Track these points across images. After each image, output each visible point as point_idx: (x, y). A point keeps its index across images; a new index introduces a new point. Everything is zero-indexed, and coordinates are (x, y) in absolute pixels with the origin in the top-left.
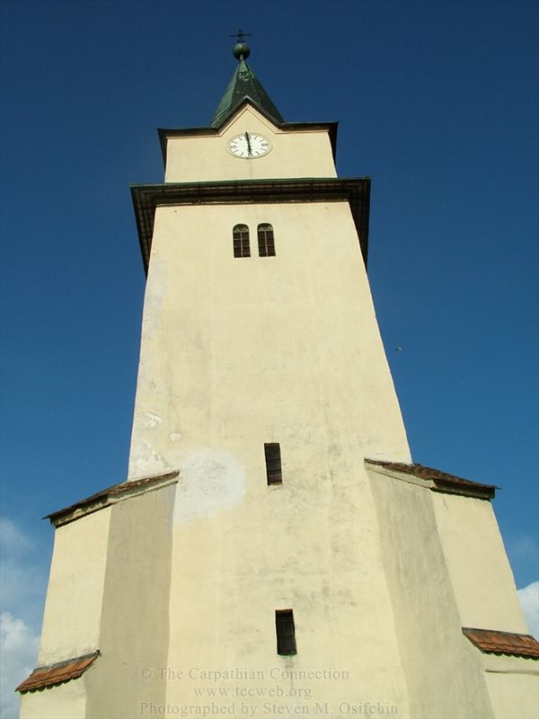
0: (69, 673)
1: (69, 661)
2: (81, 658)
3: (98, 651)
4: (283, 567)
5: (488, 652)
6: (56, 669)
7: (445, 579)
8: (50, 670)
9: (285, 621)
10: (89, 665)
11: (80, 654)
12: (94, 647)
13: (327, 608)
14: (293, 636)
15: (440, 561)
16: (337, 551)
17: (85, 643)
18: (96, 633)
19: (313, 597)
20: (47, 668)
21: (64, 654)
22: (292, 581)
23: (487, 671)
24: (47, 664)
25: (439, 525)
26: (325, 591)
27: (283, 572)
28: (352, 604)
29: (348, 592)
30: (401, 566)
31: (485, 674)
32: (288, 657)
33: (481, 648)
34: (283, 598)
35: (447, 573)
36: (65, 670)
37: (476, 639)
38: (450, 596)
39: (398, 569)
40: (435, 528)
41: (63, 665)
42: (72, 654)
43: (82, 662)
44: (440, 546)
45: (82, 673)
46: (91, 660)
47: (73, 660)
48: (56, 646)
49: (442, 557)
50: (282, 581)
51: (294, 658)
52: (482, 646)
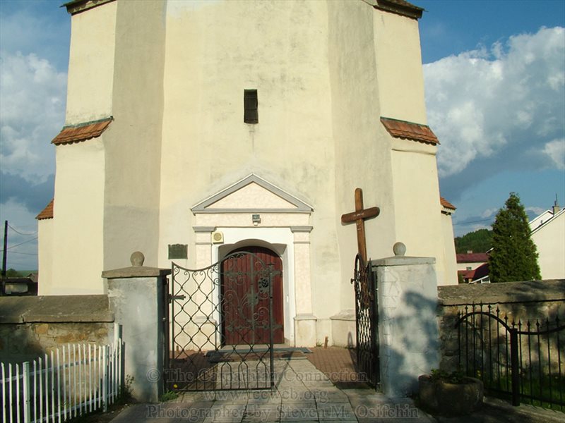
0: (90, 133)
1: (90, 122)
2: (99, 121)
3: (112, 117)
4: (253, 56)
5: (396, 137)
6: (81, 128)
7: (373, 79)
8: (76, 128)
9: (251, 98)
10: (106, 127)
11: (98, 118)
12: (108, 114)
13: (283, 91)
14: (256, 109)
15: (372, 65)
16: (295, 47)
17: (101, 109)
18: (109, 103)
19: (273, 81)
20: (74, 127)
21: (86, 117)
22: (258, 68)
23: (393, 149)
24: (73, 124)
25: (376, 36)
26: (283, 77)
27: (252, 60)
28: (302, 89)
29: (300, 80)
30: (342, 64)
31: (392, 152)
32: (252, 125)
33: (391, 134)
34: (250, 81)
35: (376, 75)
36: (88, 130)
37: (389, 127)
38: (375, 93)
39: (340, 66)
40: (372, 39)
41: (86, 125)
42: (92, 117)
43: (100, 124)
44: (374, 54)
45: (101, 133)
46: (106, 123)
47: (93, 122)
48: (80, 111)
49: (374, 62)
50: (251, 67)
51: (256, 126)
52: (393, 132)
